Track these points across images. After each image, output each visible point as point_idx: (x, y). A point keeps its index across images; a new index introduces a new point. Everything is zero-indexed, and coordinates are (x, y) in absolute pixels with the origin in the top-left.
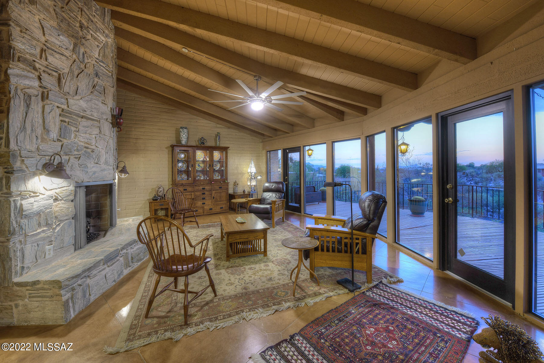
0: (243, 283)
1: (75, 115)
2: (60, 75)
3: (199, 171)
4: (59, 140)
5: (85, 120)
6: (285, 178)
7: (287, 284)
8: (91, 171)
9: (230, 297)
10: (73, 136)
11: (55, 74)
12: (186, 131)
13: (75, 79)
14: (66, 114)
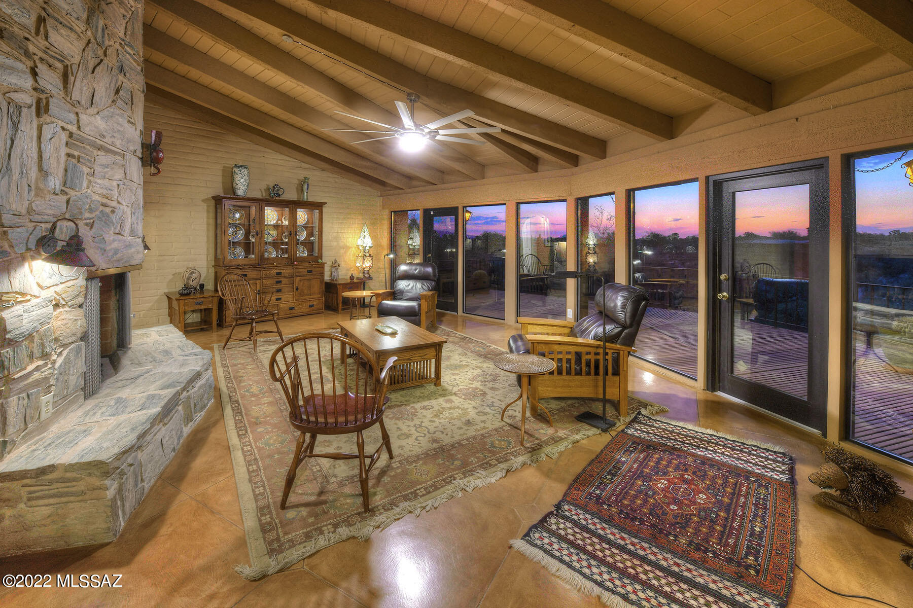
0: (426, 432)
1: (89, 145)
2: (66, 67)
3: (270, 243)
4: (63, 191)
5: (103, 154)
6: (426, 256)
7: (500, 428)
8: (110, 247)
9: (418, 458)
10: (85, 183)
11: (59, 65)
12: (246, 172)
13: (90, 76)
14: (75, 142)
